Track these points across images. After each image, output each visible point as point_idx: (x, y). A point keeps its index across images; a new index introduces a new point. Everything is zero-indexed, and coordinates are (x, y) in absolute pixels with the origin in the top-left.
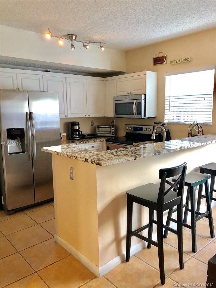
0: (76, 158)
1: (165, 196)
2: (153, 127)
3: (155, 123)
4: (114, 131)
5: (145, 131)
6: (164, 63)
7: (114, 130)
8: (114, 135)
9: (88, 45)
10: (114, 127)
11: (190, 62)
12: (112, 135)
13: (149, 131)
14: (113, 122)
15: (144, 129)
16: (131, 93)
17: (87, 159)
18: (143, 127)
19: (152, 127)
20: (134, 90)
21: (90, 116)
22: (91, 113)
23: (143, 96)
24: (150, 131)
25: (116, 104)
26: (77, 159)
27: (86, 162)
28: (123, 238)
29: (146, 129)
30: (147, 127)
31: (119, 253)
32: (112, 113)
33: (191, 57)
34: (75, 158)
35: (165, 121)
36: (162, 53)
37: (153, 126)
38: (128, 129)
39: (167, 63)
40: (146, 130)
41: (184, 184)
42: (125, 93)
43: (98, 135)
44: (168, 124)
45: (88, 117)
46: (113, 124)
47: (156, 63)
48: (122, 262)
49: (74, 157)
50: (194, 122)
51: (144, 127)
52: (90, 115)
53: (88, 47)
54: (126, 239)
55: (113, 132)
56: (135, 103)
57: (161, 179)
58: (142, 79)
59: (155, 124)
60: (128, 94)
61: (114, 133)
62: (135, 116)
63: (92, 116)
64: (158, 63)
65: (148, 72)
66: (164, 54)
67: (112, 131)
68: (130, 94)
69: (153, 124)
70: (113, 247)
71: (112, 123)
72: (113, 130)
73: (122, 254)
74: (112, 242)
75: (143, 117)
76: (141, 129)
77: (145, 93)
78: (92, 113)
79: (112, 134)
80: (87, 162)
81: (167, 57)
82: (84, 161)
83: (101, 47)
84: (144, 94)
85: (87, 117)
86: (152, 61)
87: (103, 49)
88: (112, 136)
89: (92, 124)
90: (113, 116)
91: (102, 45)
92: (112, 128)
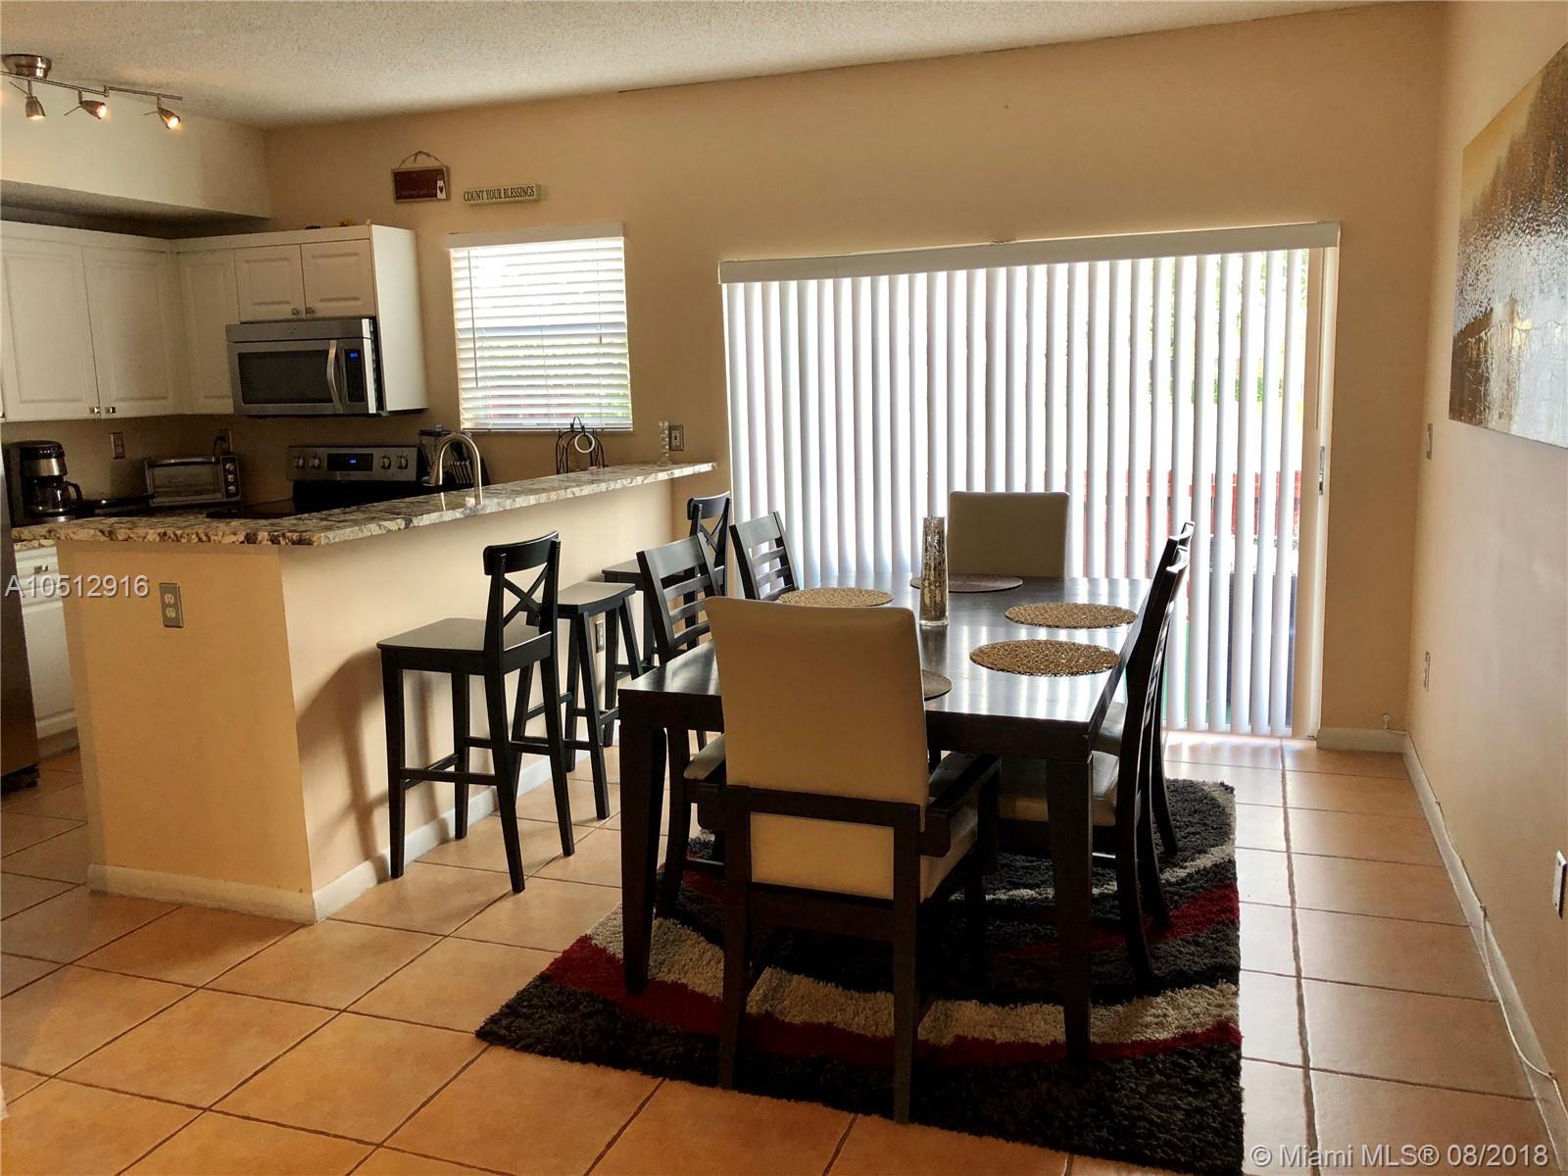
0: (204, 538)
1: (505, 629)
2: (416, 449)
3: (423, 433)
4: (236, 480)
5: (383, 467)
6: (440, 195)
7: (236, 475)
8: (238, 498)
9: (103, 104)
10: (232, 461)
11: (536, 201)
12: (229, 494)
13: (400, 467)
14: (223, 439)
15: (377, 463)
16: (309, 311)
17: (254, 535)
18: (372, 455)
19: (411, 454)
20: (322, 300)
21: (114, 412)
22: (117, 400)
23: (366, 324)
24: (406, 467)
25: (242, 357)
26: (209, 540)
27: (249, 543)
28: (379, 802)
29: (386, 461)
30: (393, 452)
31: (367, 851)
32: (223, 397)
33: (540, 186)
34: (200, 540)
35: (462, 427)
36: (429, 155)
37: (414, 446)
38: (303, 467)
39: (453, 195)
40: (386, 465)
41: (556, 611)
42: (285, 312)
43: (158, 501)
44: (480, 435)
45: (104, 416)
46: (225, 446)
47: (403, 193)
48: (381, 880)
49: (194, 537)
50: (572, 425)
51: (377, 453)
52: (114, 409)
53: (102, 111)
54: (388, 805)
55: (231, 484)
56: (332, 353)
57: (490, 577)
58: (356, 254)
59: (426, 440)
60: (294, 317)
61: (237, 488)
62: (338, 406)
63: (124, 411)
64: (412, 192)
65: (377, 231)
66: (436, 159)
67: (226, 480)
68: (303, 316)
69: (415, 438)
70: (348, 831)
71: (219, 442)
72: (230, 473)
73: (378, 855)
74: (344, 815)
75: (374, 412)
76: (365, 462)
77: (372, 314)
78: (122, 400)
79: (227, 491)
80: (255, 543)
81: (448, 173)
82: (242, 542)
83: (166, 113)
84: (370, 318)
85: (100, 420)
86: (388, 185)
87: (173, 123)
88: (229, 500)
89: (120, 450)
90: (230, 410)
91: (166, 104)
92: (224, 466)
